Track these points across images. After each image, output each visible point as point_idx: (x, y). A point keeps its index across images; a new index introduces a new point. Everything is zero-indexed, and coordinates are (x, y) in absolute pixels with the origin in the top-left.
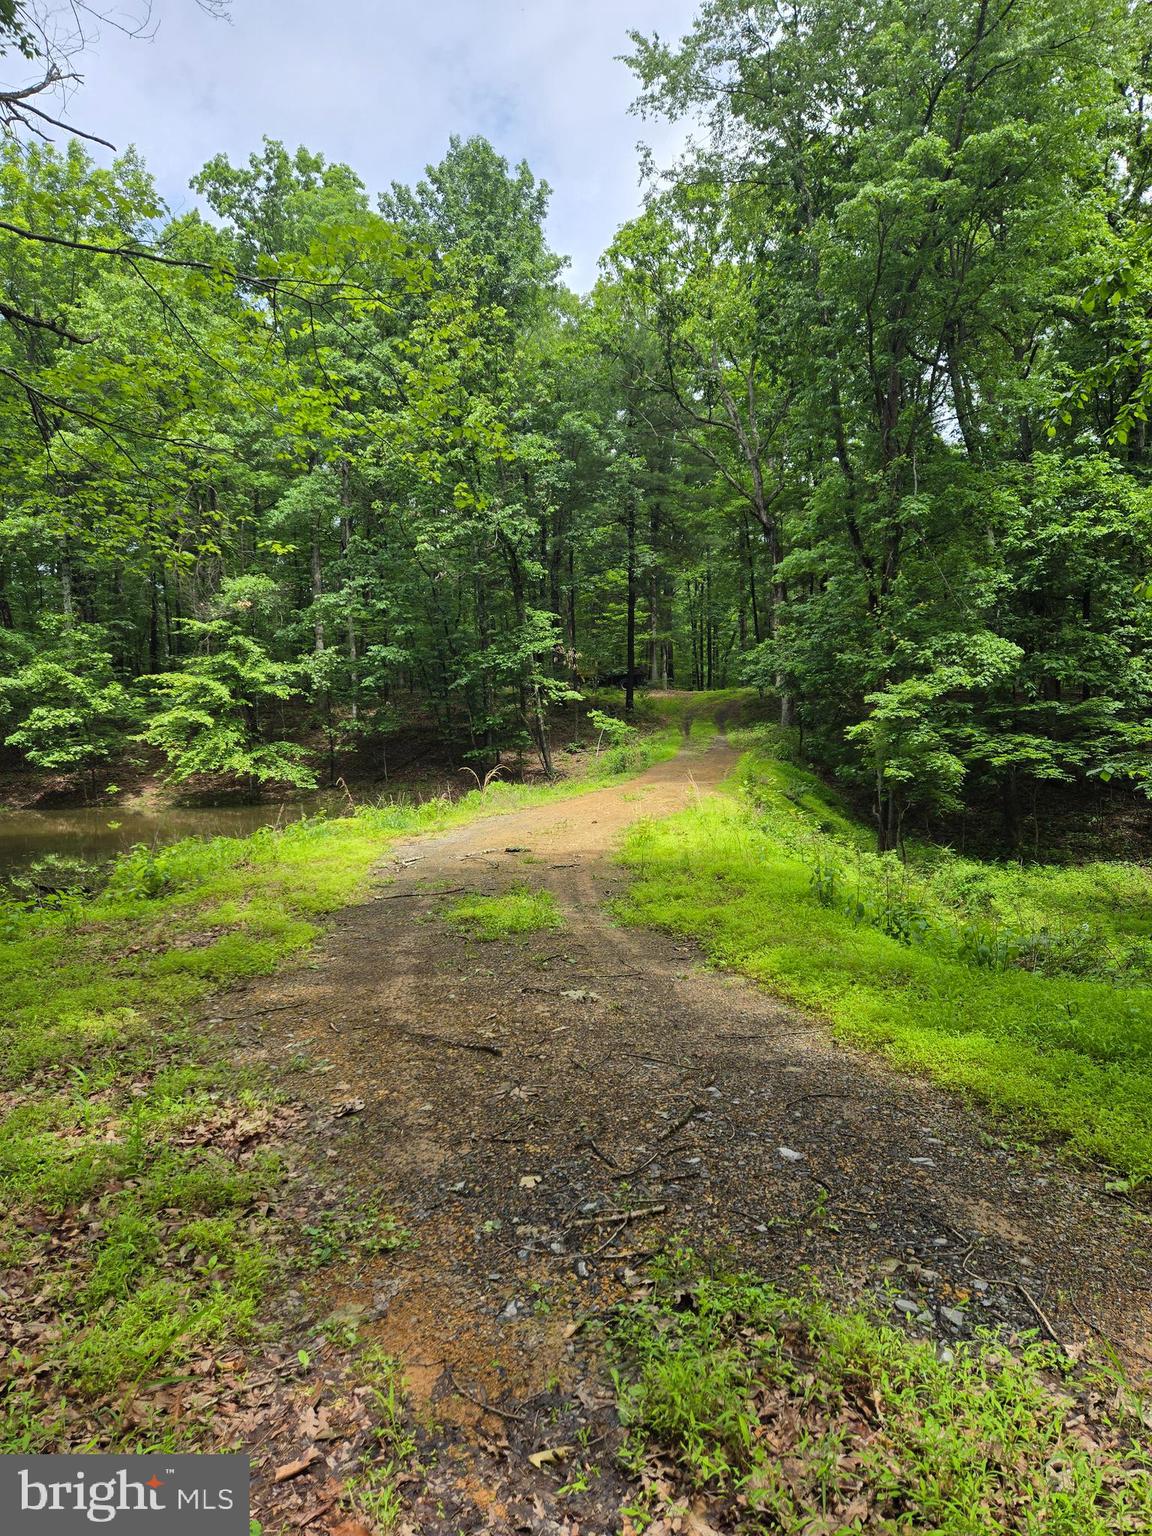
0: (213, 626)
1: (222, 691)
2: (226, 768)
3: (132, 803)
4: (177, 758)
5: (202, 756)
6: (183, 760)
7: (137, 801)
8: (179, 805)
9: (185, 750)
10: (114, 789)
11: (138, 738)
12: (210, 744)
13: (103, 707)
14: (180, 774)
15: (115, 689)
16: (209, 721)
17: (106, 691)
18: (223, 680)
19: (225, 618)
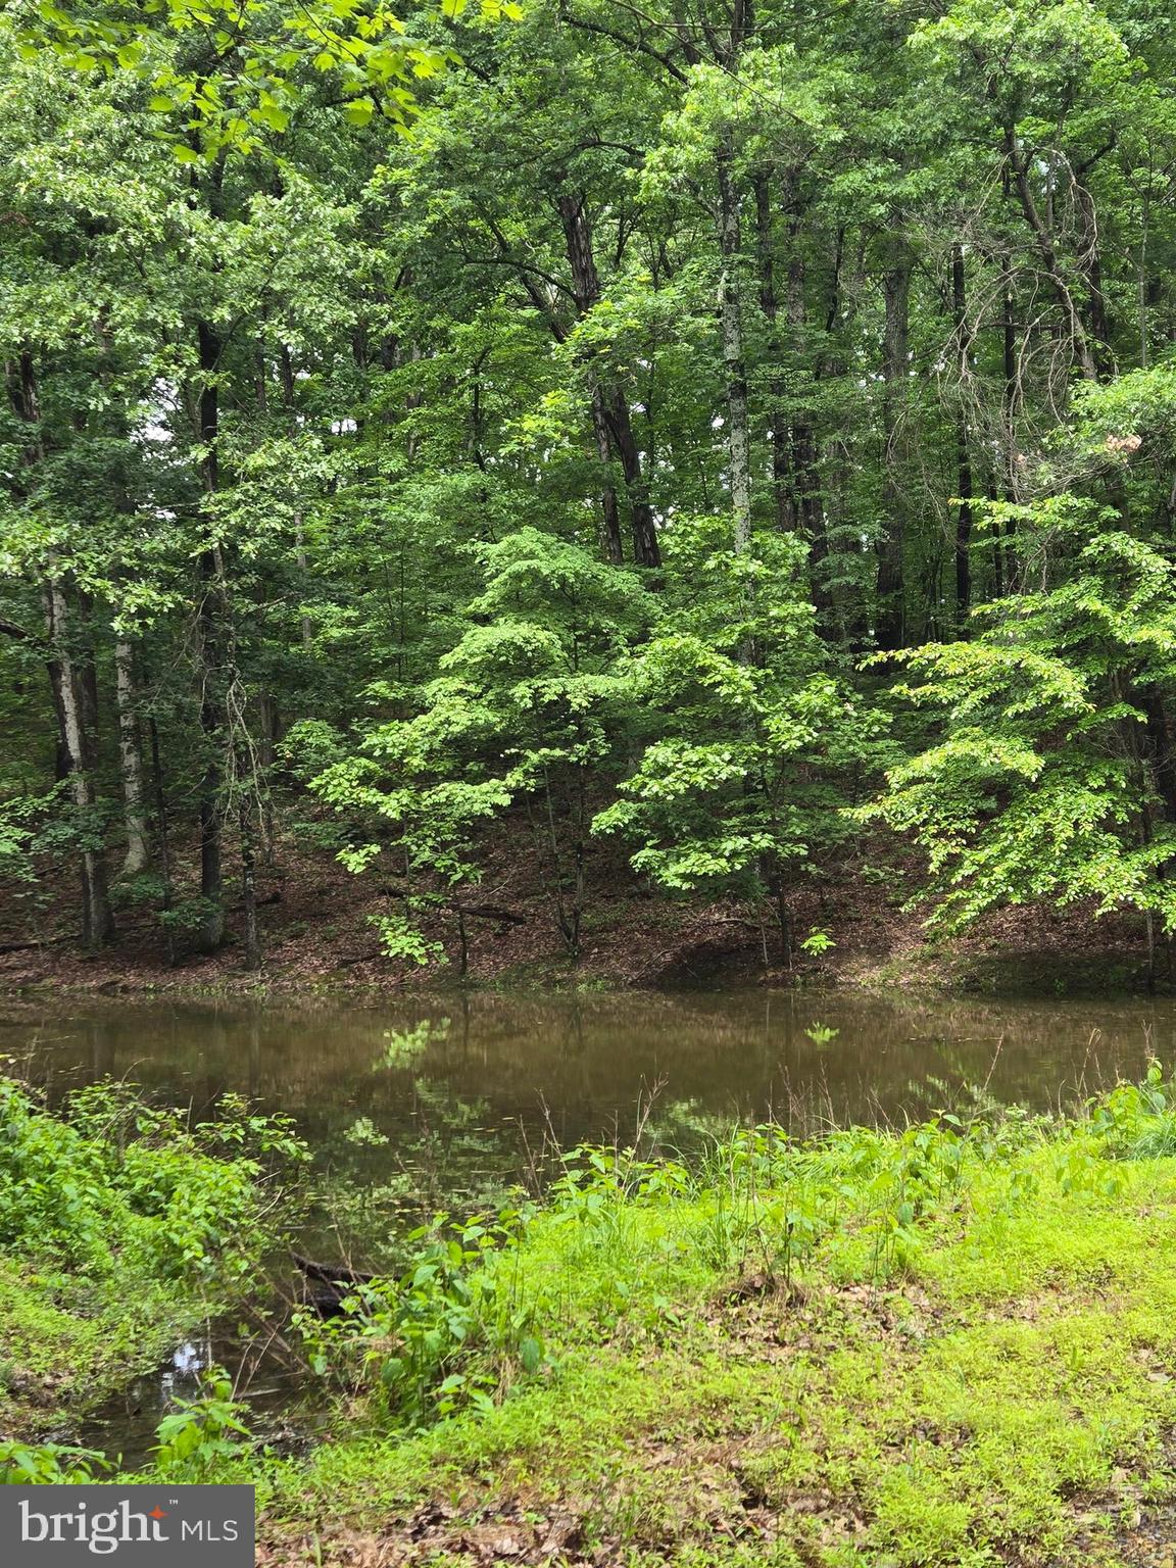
0: (1048, 513)
1: (1068, 684)
2: (1072, 890)
3: (866, 978)
4: (953, 861)
5: (1013, 860)
6: (968, 870)
7: (877, 974)
8: (972, 988)
9: (972, 842)
10: (819, 941)
11: (864, 813)
12: (1034, 826)
13: (791, 735)
14: (959, 904)
15: (819, 693)
16: (1030, 763)
17: (801, 699)
18: (1076, 655)
19: (1077, 488)
